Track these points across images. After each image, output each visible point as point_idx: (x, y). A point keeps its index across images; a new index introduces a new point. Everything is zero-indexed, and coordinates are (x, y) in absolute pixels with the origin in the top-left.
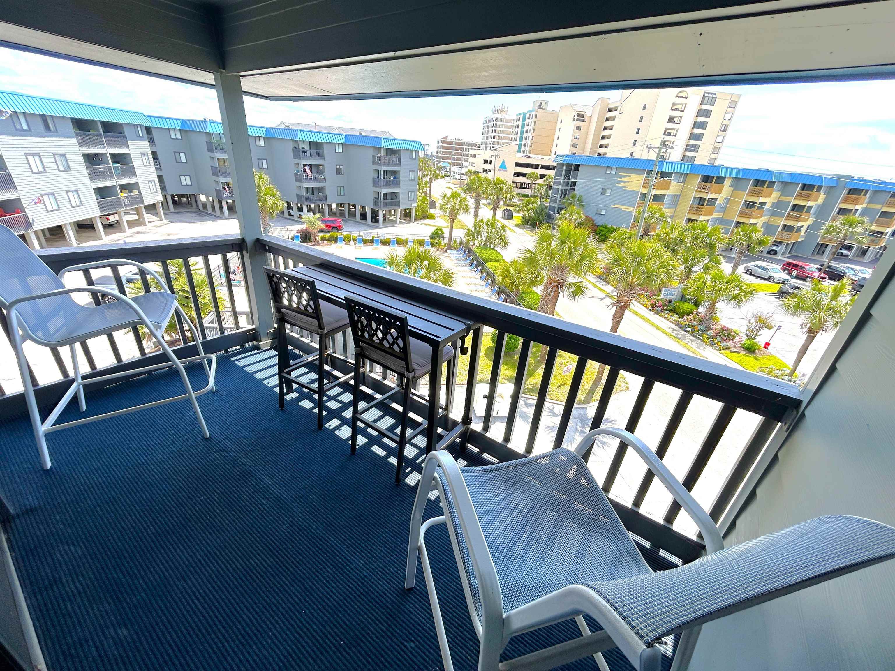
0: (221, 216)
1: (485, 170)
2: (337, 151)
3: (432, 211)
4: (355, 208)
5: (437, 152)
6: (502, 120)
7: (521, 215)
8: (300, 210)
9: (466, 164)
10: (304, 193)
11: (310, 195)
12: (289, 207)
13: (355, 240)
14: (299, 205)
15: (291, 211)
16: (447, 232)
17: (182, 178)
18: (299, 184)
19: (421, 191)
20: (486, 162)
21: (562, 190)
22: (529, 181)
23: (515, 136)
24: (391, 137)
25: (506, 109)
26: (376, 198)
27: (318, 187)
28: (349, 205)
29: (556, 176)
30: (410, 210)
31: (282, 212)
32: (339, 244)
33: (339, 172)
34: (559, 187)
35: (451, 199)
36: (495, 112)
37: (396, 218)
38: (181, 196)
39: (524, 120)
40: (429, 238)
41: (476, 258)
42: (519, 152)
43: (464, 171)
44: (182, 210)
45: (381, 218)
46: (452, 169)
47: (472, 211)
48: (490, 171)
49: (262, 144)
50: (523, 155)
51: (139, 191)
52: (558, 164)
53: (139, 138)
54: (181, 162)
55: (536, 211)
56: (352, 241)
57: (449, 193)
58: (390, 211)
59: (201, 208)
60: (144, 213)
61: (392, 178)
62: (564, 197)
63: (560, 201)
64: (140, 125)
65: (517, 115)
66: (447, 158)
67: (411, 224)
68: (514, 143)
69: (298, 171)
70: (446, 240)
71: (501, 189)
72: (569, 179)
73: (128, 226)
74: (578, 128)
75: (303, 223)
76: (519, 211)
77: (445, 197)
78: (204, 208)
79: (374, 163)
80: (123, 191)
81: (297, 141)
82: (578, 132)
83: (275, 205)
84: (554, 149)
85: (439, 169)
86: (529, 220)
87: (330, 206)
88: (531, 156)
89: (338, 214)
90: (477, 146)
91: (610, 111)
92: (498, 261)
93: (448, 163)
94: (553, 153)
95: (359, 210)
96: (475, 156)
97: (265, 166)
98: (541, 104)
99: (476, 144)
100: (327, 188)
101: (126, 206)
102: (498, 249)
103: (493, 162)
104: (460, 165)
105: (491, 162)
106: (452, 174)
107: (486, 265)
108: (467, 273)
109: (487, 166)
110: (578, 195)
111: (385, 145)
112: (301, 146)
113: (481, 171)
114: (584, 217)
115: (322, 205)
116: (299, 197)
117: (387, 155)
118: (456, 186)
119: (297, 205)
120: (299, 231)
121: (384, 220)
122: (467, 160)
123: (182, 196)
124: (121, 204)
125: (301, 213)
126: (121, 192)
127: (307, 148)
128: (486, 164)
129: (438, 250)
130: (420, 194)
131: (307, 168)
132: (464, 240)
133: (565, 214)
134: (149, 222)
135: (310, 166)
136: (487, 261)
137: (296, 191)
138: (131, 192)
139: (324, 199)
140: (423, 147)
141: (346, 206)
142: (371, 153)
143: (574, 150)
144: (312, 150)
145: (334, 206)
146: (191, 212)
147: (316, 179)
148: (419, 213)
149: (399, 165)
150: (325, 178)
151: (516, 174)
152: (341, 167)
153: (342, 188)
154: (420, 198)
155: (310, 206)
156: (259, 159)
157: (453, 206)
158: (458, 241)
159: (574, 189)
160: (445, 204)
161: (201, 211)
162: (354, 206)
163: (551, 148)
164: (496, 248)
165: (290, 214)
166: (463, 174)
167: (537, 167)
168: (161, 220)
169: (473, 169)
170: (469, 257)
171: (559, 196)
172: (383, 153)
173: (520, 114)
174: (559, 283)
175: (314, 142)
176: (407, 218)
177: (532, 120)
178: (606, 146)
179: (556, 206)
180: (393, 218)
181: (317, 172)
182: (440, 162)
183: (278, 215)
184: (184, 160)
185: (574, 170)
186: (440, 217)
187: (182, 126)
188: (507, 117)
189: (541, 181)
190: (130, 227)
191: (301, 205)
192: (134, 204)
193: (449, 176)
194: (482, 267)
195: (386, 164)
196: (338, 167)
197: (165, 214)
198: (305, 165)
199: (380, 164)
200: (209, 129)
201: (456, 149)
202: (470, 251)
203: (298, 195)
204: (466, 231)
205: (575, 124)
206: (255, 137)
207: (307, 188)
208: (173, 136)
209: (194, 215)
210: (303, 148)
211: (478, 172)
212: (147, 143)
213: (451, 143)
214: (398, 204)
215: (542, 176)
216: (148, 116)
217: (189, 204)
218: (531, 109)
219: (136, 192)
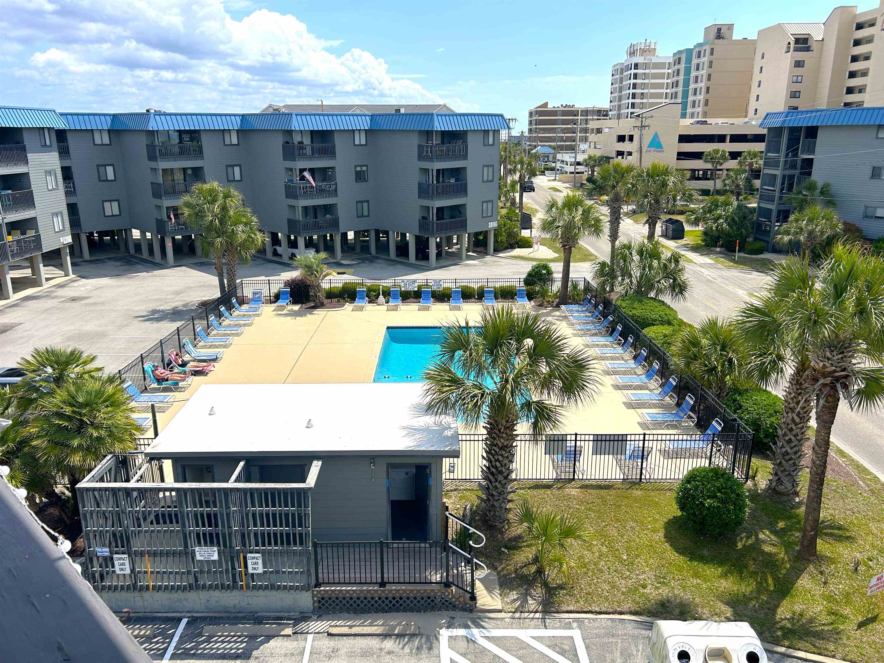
0: (162, 262)
1: (620, 153)
2: (357, 142)
3: (525, 233)
4: (388, 237)
5: (530, 130)
6: (646, 66)
7: (700, 228)
8: (293, 244)
9: (583, 146)
10: (299, 216)
11: (311, 220)
12: (275, 241)
13: (387, 294)
14: (292, 238)
15: (278, 248)
16: (557, 269)
17: (107, 205)
18: (292, 202)
19: (503, 199)
20: (621, 139)
21: (784, 177)
22: (709, 166)
23: (674, 90)
24: (448, 112)
25: (652, 47)
26: (423, 218)
27: (325, 206)
28: (377, 232)
29: (768, 150)
30: (486, 234)
31: (262, 251)
32: (358, 303)
33: (360, 177)
34: (778, 172)
35: (566, 212)
36: (632, 53)
37: (460, 249)
38: (102, 234)
39: (689, 61)
40: (522, 284)
41: (621, 319)
42: (684, 116)
43: (581, 158)
44: (103, 256)
45: (433, 251)
46: (559, 156)
47: (606, 228)
48: (630, 154)
49: (235, 141)
50: (692, 121)
51: (37, 231)
52: (769, 129)
53: (45, 148)
54: (107, 180)
55: (733, 219)
56: (381, 297)
57: (560, 198)
58: (449, 240)
59: (132, 251)
60: (41, 265)
61: (453, 181)
62: (790, 189)
63: (781, 198)
64: (49, 129)
65: (675, 54)
66: (549, 139)
67: (488, 258)
68: (673, 101)
69: (292, 181)
70: (556, 286)
71: (664, 184)
72: (796, 155)
73: (13, 288)
74: (799, 64)
75: (295, 268)
76: (696, 222)
77: (552, 206)
78: (136, 252)
79: (420, 157)
80: (12, 232)
81: (289, 132)
82: (799, 71)
83: (250, 240)
84: (753, 105)
85: (536, 157)
86: (719, 237)
87: (344, 235)
88: (709, 121)
89: (358, 249)
90: (602, 113)
91: (860, 27)
92: (669, 323)
93: (550, 146)
94: (751, 111)
95: (394, 238)
96: (599, 131)
97: (237, 177)
98: (719, 30)
99: (599, 111)
100: (339, 207)
101: (13, 256)
102: (667, 298)
103: (636, 138)
104: (572, 149)
105: (631, 138)
106: (558, 165)
107: (645, 331)
108: (605, 350)
109: (625, 147)
110: (820, 185)
111: (439, 125)
112: (297, 139)
113: (614, 155)
114: (841, 226)
115: (331, 236)
116: (292, 225)
117: (443, 143)
118: (567, 185)
119: (289, 237)
120: (289, 284)
121: (439, 255)
122: (585, 140)
123: (106, 233)
124: (7, 254)
125: (294, 251)
126: (9, 234)
127: (307, 141)
128: (621, 143)
129: (541, 305)
130: (501, 204)
131: (306, 174)
132: (594, 284)
133: (797, 221)
134: (47, 279)
135: (312, 171)
136: (646, 323)
137: (286, 214)
138: (23, 233)
139: (335, 224)
140: (506, 123)
141: (373, 234)
142: (415, 141)
143: (794, 102)
144: (314, 145)
145: (351, 235)
146: (115, 259)
147: (321, 192)
148: (503, 238)
149: (465, 157)
150: (336, 190)
151: (682, 156)
152: (364, 168)
153: (365, 205)
154: (504, 212)
155: (311, 238)
156: (227, 166)
157: (570, 222)
158: (581, 286)
159: (810, 174)
160: (554, 220)
161: (132, 256)
162: (386, 233)
163: (747, 105)
164: (661, 298)
165: (275, 253)
166: (579, 164)
167: (721, 139)
168: (67, 275)
169: (598, 153)
170: (605, 317)
171: (778, 187)
172: (436, 140)
173: (680, 52)
174: (837, 379)
175: (318, 131)
176: (481, 249)
177: (705, 59)
178: (861, 90)
179: (773, 207)
180: (454, 249)
181: (323, 181)
182: (535, 147)
183: (254, 258)
184: (111, 176)
185: (806, 137)
186: (543, 242)
187: (112, 123)
188: (655, 60)
189: (733, 164)
190: (16, 290)
191: (296, 238)
192: (26, 252)
193: (553, 169)
194: (637, 337)
195: (442, 157)
196: (358, 169)
197: (73, 264)
198: (302, 171)
199: (430, 159)
200: (152, 126)
201: (564, 122)
202: (607, 303)
203: (289, 221)
204: (598, 267)
205: (792, 57)
206: (223, 131)
207: (306, 209)
208: (98, 141)
209: (118, 264)
210: (301, 143)
211: (608, 159)
212: (55, 155)
213: (554, 113)
214: (463, 225)
215: (734, 155)
216: (61, 114)
217: (114, 245)
218: (701, 41)
219: (31, 233)
